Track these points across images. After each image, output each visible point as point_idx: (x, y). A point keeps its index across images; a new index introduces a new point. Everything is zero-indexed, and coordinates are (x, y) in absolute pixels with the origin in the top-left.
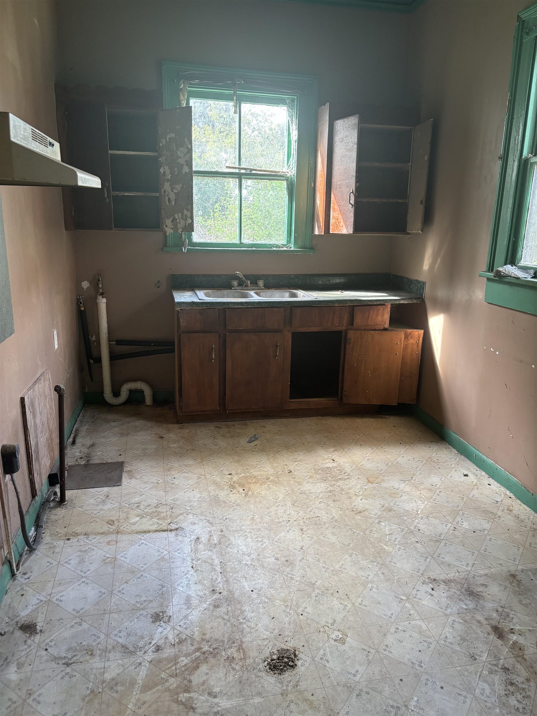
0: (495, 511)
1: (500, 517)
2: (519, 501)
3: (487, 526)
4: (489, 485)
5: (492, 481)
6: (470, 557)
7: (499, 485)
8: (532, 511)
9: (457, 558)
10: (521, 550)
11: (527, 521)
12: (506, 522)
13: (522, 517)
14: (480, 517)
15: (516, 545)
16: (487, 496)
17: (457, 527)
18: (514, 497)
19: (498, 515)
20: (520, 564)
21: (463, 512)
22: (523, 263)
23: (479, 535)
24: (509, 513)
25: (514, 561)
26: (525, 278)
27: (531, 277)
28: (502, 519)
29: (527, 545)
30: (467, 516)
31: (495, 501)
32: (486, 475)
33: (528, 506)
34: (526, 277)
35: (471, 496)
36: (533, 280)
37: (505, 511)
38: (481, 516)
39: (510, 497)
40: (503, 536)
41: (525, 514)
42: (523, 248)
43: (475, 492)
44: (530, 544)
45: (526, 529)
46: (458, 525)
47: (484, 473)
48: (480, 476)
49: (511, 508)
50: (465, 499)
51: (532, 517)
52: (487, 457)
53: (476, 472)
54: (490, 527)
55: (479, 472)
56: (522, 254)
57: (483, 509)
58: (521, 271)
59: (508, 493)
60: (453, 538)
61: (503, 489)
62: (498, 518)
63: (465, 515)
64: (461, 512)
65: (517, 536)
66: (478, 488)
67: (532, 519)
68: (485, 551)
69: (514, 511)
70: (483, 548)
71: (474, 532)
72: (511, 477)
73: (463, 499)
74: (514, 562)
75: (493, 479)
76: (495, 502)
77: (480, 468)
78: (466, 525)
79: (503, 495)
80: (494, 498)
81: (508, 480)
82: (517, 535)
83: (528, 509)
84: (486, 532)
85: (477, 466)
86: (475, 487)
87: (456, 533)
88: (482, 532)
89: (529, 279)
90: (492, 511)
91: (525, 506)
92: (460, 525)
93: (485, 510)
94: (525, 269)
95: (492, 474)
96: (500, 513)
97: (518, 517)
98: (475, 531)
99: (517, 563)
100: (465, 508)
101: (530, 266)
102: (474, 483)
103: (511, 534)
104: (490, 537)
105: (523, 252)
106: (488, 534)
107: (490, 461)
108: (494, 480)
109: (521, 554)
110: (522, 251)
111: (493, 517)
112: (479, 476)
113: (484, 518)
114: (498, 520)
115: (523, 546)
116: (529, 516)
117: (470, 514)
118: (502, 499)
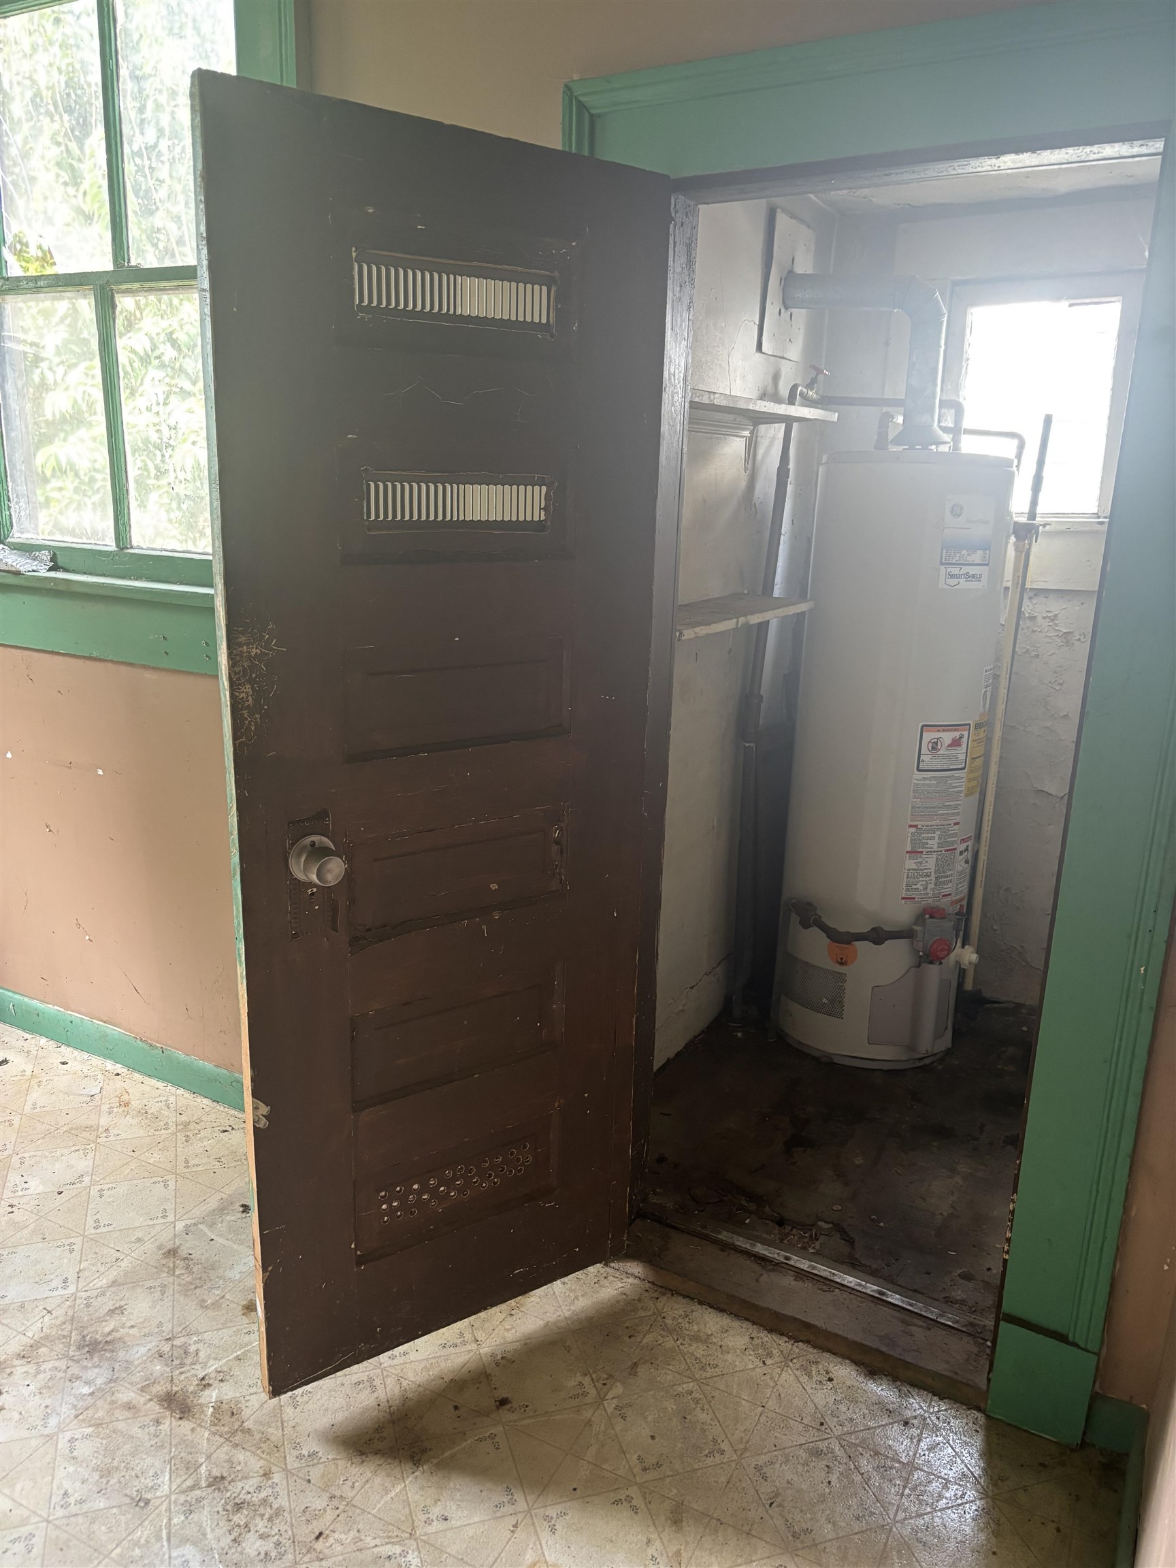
0: (93, 1121)
1: (107, 1129)
2: (137, 1076)
3: (82, 1164)
4: (63, 1063)
5: (67, 1052)
6: (66, 1261)
7: (86, 1056)
8: (169, 1087)
9: (37, 1279)
10: (171, 1184)
11: (165, 1112)
12: (124, 1136)
13: (153, 1109)
14: (64, 1151)
15: (160, 1179)
16: (66, 1093)
17: (15, 1202)
18: (125, 1070)
19: (103, 1127)
20: (178, 1217)
21: (19, 1156)
22: (17, 536)
23: (74, 1194)
24: (124, 1111)
25: (165, 1217)
26: (34, 571)
27: (47, 567)
28: (113, 1132)
29: (181, 1167)
30: (32, 1162)
31: (88, 1096)
32: (51, 1043)
33: (160, 1078)
34: (35, 568)
35: (28, 1109)
36: (52, 574)
37: (115, 1110)
38: (66, 1147)
39: (118, 1074)
40: (126, 1172)
41: (157, 1099)
42: (9, 500)
43: (36, 1095)
44: (187, 1161)
45: (169, 1131)
46: (17, 1194)
47: (43, 1041)
48: (38, 1050)
49: (126, 1097)
50: (16, 1120)
51: (172, 1099)
52: (43, 1002)
53: (26, 1044)
54: (91, 1163)
55: (33, 1041)
56: (10, 515)
57: (65, 1129)
58: (20, 556)
59: (109, 1065)
60: (13, 1233)
61: (96, 1061)
62: (105, 1134)
63: (27, 1162)
64: (15, 1159)
65: (156, 1157)
66: (40, 1082)
67: (174, 1103)
68: (96, 1228)
69: (133, 1103)
70: (90, 1221)
71: (60, 1193)
72: (108, 1030)
73: (11, 1125)
74: (165, 1221)
75: (68, 1046)
76: (88, 1099)
77: (32, 1032)
78: (35, 1186)
79: (100, 1076)
80: (85, 1092)
81: (104, 1036)
82: (155, 1155)
83: (160, 1085)
84: (87, 1179)
85: (24, 1030)
86: (33, 1083)
87: (18, 1216)
88: (78, 1185)
89: (44, 573)
90: (88, 1123)
91: (153, 1082)
92: (20, 1193)
93: (71, 1129)
94: (27, 549)
95: (63, 1035)
96: (104, 1121)
97: (146, 1113)
98: (61, 1190)
99: (171, 1218)
100: (23, 1145)
101: (38, 543)
102: (28, 1073)
103: (142, 1158)
104: (99, 1187)
105: (12, 510)
106: (93, 1183)
107: (52, 1009)
108: (71, 1049)
109: (173, 1193)
110: (9, 507)
111: (93, 1137)
112: (35, 1053)
113: (73, 1149)
114: (105, 1139)
115: (173, 1173)
116: (166, 1101)
117: (39, 1153)
118: (101, 1085)
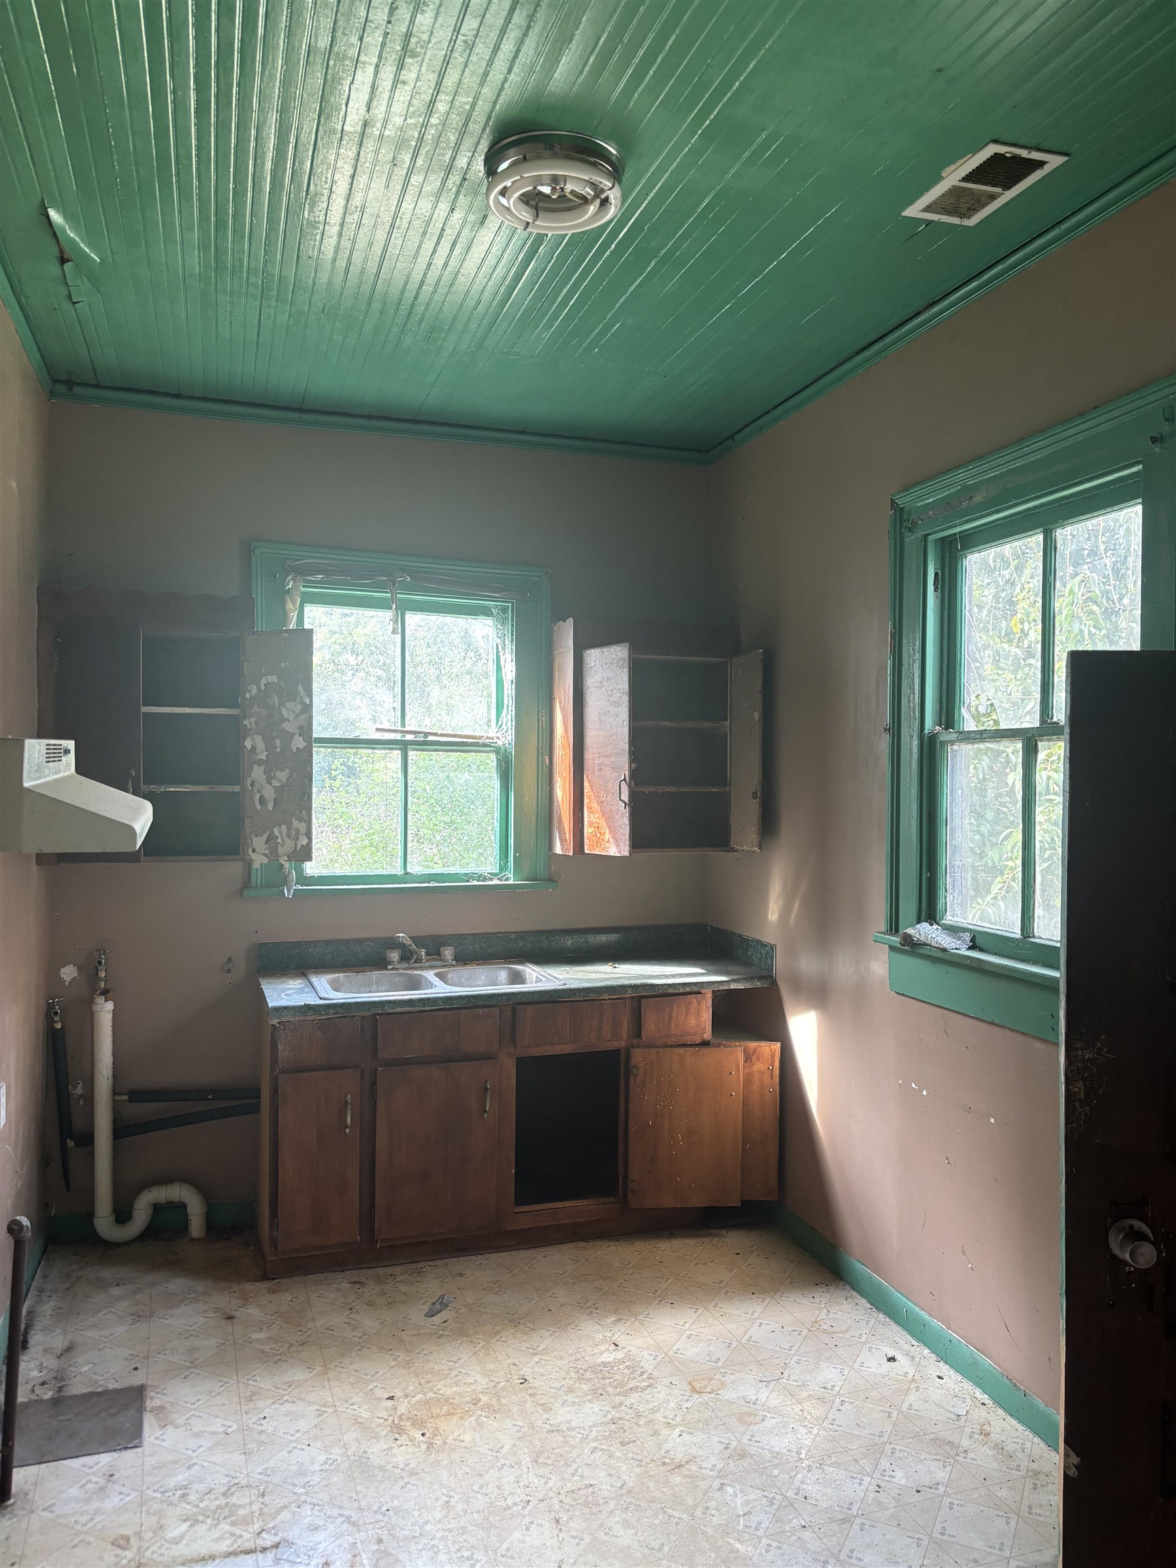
0: (956, 1440)
1: (966, 1451)
2: (1000, 1411)
3: (942, 1475)
4: (940, 1377)
5: (944, 1369)
6: (913, 1551)
7: (959, 1378)
8: (1027, 1432)
9: (888, 1557)
10: (1013, 1522)
11: (1020, 1455)
12: (980, 1463)
13: (1010, 1447)
14: (927, 1456)
15: (1003, 1514)
16: (938, 1405)
17: (882, 1485)
18: (991, 1402)
19: (962, 1447)
20: (1013, 1555)
21: (892, 1446)
22: (949, 919)
23: (929, 1497)
24: (983, 1440)
25: (1001, 1550)
26: (956, 949)
27: (967, 947)
28: (971, 1455)
29: (1024, 1511)
30: (901, 1456)
31: (954, 1414)
32: (932, 1355)
33: (1020, 1421)
34: (958, 946)
35: (905, 1408)
36: (971, 953)
37: (976, 1436)
38: (930, 1454)
39: (984, 1404)
40: (975, 1496)
41: (1014, 1440)
42: (946, 891)
43: (913, 1397)
44: (1030, 1507)
45: (1020, 1473)
46: (884, 1478)
47: (927, 1351)
48: (920, 1358)
49: (987, 1427)
50: (894, 1415)
51: (1028, 1445)
52: (930, 1315)
53: (912, 1349)
54: (948, 1476)
55: (918, 1349)
56: (946, 903)
57: (932, 1436)
58: (949, 936)
59: (978, 1393)
60: (875, 1509)
61: (968, 1385)
62: (962, 1455)
63: (897, 1454)
64: (888, 1448)
65: (1003, 1493)
66: (918, 1387)
67: (1029, 1449)
68: (942, 1534)
69: (992, 1435)
70: (938, 1526)
71: (918, 1492)
72: (980, 1359)
73: (889, 1417)
74: (1001, 1554)
75: (946, 1363)
76: (955, 1418)
77: (919, 1340)
78: (900, 1477)
79: (968, 1400)
80: (952, 1409)
81: (976, 1363)
82: (1003, 1490)
83: (1019, 1426)
84: (942, 1489)
85: (913, 1336)
86: (912, 1386)
87: (882, 1497)
88: (934, 1491)
89: (964, 952)
90: (949, 1438)
91: (1014, 1422)
92: (887, 1479)
93: (937, 1439)
94: (953, 930)
95: (945, 1353)
96: (965, 1443)
97: (1003, 1449)
98: (919, 1489)
99: (1007, 1553)
100: (896, 1438)
101: (963, 926)
102: (910, 1376)
103: (991, 1488)
104: (950, 1500)
105: (948, 899)
106: (946, 1494)
107: (936, 1324)
108: (948, 1367)
109: (1013, 1532)
110: (946, 897)
111: (953, 1453)
112: (918, 1360)
113: (935, 1457)
114: (963, 1459)
115: (1016, 1513)
116: (1022, 1444)
117: (907, 1450)
118: (968, 1408)
